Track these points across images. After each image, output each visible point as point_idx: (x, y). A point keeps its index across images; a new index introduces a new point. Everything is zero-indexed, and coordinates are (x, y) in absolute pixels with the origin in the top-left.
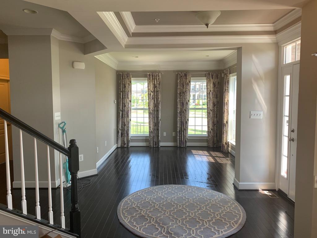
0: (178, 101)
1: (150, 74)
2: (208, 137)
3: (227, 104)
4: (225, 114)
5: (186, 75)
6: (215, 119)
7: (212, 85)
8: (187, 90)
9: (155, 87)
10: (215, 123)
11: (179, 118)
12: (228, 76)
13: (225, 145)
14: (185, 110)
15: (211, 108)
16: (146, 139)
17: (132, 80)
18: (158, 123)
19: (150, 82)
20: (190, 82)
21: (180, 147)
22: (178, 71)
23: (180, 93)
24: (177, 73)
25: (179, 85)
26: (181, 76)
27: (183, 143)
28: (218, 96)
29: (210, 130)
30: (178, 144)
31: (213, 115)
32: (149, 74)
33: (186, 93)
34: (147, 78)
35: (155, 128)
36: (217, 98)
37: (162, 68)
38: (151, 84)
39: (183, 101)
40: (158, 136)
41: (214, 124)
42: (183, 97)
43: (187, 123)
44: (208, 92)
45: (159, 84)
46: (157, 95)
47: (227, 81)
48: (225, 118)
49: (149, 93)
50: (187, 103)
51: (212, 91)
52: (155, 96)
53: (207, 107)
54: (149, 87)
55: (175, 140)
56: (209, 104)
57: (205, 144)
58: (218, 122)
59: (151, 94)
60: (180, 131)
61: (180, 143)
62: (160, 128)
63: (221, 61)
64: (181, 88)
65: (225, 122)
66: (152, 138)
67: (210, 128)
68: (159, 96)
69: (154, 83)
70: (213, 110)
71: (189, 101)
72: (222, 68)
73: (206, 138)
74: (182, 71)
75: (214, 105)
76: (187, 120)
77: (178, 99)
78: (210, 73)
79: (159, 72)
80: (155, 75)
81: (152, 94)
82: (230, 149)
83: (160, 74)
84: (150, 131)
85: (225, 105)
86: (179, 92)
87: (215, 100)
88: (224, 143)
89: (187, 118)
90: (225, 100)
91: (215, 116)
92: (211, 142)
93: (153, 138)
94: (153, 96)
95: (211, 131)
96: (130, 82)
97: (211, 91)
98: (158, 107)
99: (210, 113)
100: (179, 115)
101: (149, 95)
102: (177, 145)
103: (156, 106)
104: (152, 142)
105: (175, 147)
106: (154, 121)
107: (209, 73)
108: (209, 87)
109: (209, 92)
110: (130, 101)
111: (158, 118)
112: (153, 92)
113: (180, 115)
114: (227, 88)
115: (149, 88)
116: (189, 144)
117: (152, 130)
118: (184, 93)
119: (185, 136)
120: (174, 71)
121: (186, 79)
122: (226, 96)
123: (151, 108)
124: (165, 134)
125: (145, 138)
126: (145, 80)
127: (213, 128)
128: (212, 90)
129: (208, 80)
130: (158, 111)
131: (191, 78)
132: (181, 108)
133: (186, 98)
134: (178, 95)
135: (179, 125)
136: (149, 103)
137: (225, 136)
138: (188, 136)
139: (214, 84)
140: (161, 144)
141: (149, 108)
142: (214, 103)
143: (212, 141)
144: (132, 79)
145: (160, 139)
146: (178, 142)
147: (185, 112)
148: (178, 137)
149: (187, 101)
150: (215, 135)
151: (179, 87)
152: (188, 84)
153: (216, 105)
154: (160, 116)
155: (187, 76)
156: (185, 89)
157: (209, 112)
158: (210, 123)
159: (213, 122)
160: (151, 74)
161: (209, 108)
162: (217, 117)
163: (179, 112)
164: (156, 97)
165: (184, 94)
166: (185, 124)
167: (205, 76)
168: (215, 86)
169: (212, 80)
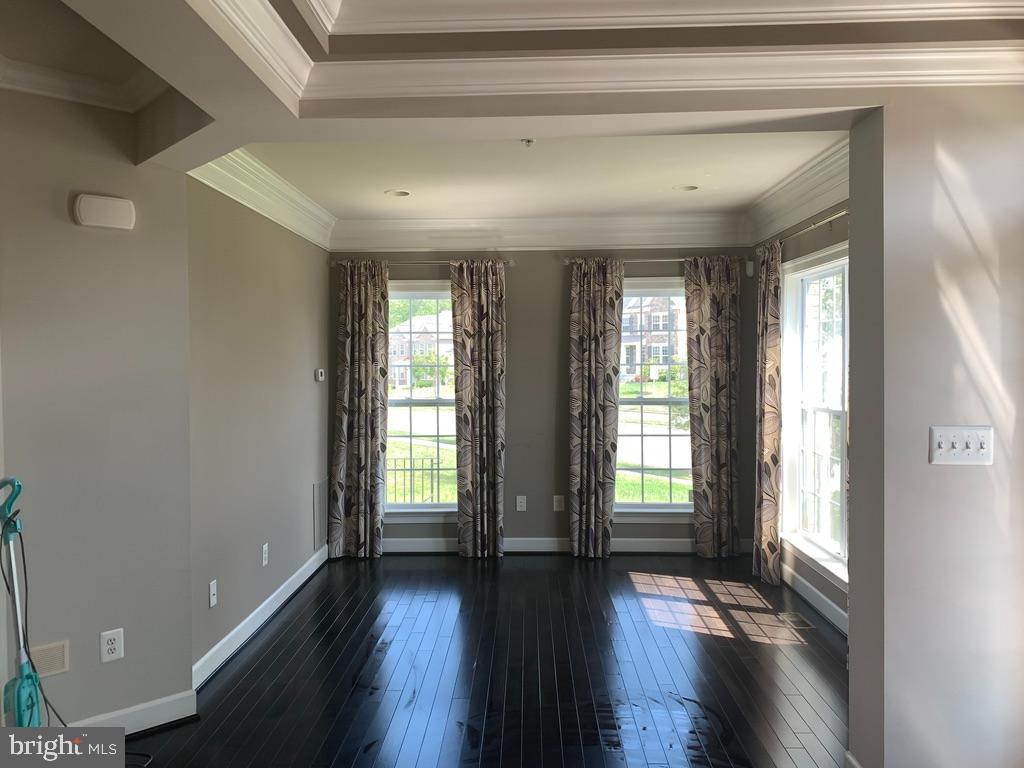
0: (572, 371)
1: (461, 265)
2: (695, 515)
3: (773, 384)
4: (768, 426)
5: (603, 270)
6: (724, 444)
7: (707, 307)
8: (608, 326)
9: (481, 315)
10: (723, 461)
11: (576, 441)
12: (776, 271)
13: (768, 551)
14: (604, 408)
15: (706, 398)
16: (444, 524)
17: (389, 288)
18: (494, 458)
19: (461, 296)
20: (619, 295)
21: (584, 558)
22: (573, 254)
23: (581, 339)
24: (567, 262)
25: (575, 306)
26: (585, 275)
27: (596, 539)
28: (732, 351)
29: (705, 486)
30: (576, 545)
31: (714, 428)
32: (457, 265)
33: (604, 341)
34: (448, 283)
35: (482, 478)
36: (729, 359)
37: (513, 241)
38: (467, 303)
39: (593, 373)
40: (493, 513)
41: (718, 465)
42: (593, 354)
43: (608, 458)
44: (694, 337)
45: (499, 305)
46: (491, 349)
47: (772, 288)
48: (768, 441)
49: (459, 340)
50: (608, 381)
51: (708, 332)
52: (480, 353)
53: (691, 397)
54: (458, 318)
55: (561, 526)
56: (695, 385)
57: (683, 544)
58: (732, 454)
59: (464, 345)
60: (580, 491)
61: (583, 540)
62: (500, 480)
63: (744, 214)
64: (586, 320)
65: (767, 458)
66: (471, 519)
67: (704, 481)
68: (499, 354)
69: (476, 300)
70: (714, 409)
71: (616, 371)
72: (747, 241)
73: (686, 521)
74: (587, 255)
75: (718, 388)
76: (609, 448)
77: (575, 365)
78: (700, 261)
79: (498, 256)
80: (479, 270)
81: (469, 343)
82: (788, 569)
83: (500, 266)
84: (464, 492)
85: (767, 387)
86: (575, 337)
87: (723, 368)
88: (764, 546)
89: (612, 440)
90: (763, 369)
91: (723, 429)
92: (708, 536)
93: (475, 522)
94: (472, 351)
95: (709, 493)
96: (384, 297)
97: (702, 331)
98: (494, 396)
99: (701, 419)
100: (576, 427)
101: (459, 346)
102: (572, 548)
103: (486, 390)
104: (469, 537)
105: (563, 556)
106: (478, 452)
107: (696, 260)
108: (695, 315)
109: (698, 337)
110: (384, 373)
111: (492, 437)
112: (473, 336)
113: (583, 427)
114: (771, 320)
115: (458, 322)
116: (617, 544)
117: (470, 487)
118: (596, 339)
119: (601, 513)
120: (557, 255)
121: (605, 283)
122: (769, 353)
123: (467, 401)
124: (521, 503)
125: (440, 520)
126: (443, 289)
127: (715, 481)
128: (707, 326)
129: (695, 287)
130: (492, 410)
131: (626, 281)
132: (586, 397)
133: (606, 360)
134: (574, 348)
135: (576, 468)
136: (456, 380)
137: (766, 515)
138: (615, 510)
139: (716, 304)
140: (509, 544)
141: (459, 401)
142: (717, 381)
143: (711, 530)
144: (390, 284)
145: (501, 524)
146: (576, 538)
147: (601, 414)
148: (576, 517)
149: (610, 371)
150: (724, 507)
151: (575, 316)
152: (613, 303)
153: (724, 387)
154: (501, 431)
155: (609, 271)
156: (599, 325)
157: (696, 413)
158: (704, 457)
159: (716, 458)
160: (465, 265)
161: (699, 399)
162: (729, 436)
163: (576, 413)
164: (484, 355)
165: (597, 344)
166: (601, 464)
167: (681, 275)
168: (719, 313)
169: (707, 289)
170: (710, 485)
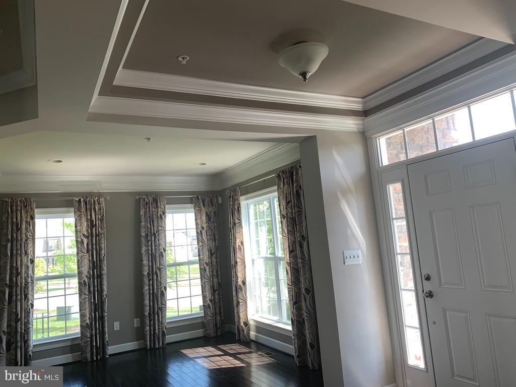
0: (143, 252)
1: (80, 199)
2: (205, 317)
3: (240, 249)
5: (156, 201)
6: (215, 280)
7: (204, 217)
8: (160, 228)
9: (92, 225)
10: (215, 288)
11: (146, 288)
12: (238, 200)
13: (244, 326)
14: (160, 269)
15: (206, 259)
16: (72, 346)
17: (35, 213)
18: (102, 303)
19: (80, 216)
20: (164, 213)
21: (153, 349)
22: (139, 193)
23: (147, 235)
24: (137, 197)
25: (143, 220)
26: (147, 203)
27: (159, 338)
28: (216, 237)
29: (209, 302)
30: (148, 343)
31: (211, 273)
32: (77, 199)
33: (158, 235)
34: (72, 209)
35: (95, 315)
36: (215, 241)
37: (105, 188)
38: (84, 219)
39: (154, 252)
40: (102, 334)
41: (213, 291)
42: (153, 242)
43: (163, 294)
44: (199, 231)
45: (102, 220)
46: (99, 243)
47: (236, 207)
48: (240, 275)
49: (79, 240)
50: (161, 255)
51: (205, 228)
52: (92, 247)
53: (200, 260)
54: (78, 227)
55: (140, 334)
56: (201, 254)
57: (199, 333)
58: (219, 284)
59: (82, 242)
60: (149, 314)
61: (152, 339)
62: (106, 314)
63: (217, 176)
64: (149, 225)
65: (240, 283)
66: (89, 339)
67: (208, 299)
68: (103, 245)
69: (89, 217)
70: (210, 264)
71: (165, 250)
72: (217, 188)
73: (200, 321)
74: (147, 194)
75: (211, 254)
76: (163, 289)
77: (144, 249)
78: (200, 197)
79: (100, 195)
80: (90, 202)
81: (85, 241)
82: (253, 334)
83: (102, 200)
84: (85, 324)
86: (143, 234)
87: (212, 244)
88: (242, 324)
89: (165, 285)
90: (235, 243)
91: (215, 273)
92: (212, 326)
93: (92, 341)
94: (88, 245)
95: (210, 304)
96: (32, 218)
97: (203, 228)
98: (101, 268)
99: (205, 269)
100: (146, 280)
101: (79, 243)
102: (146, 345)
103: (96, 266)
104: (88, 349)
105: (142, 351)
106: (93, 301)
107: (197, 196)
108: (199, 221)
109: (201, 231)
110: (32, 261)
111: (101, 291)
112: (87, 237)
113: (149, 280)
114: (237, 221)
115: (79, 230)
116: (170, 338)
117: (88, 321)
118: (154, 234)
119: (161, 323)
120: (130, 194)
121: (157, 207)
122: (237, 235)
123: (85, 272)
124: (117, 326)
125: (69, 344)
126: (68, 212)
127: (213, 299)
128: (205, 226)
129: (197, 208)
130: (100, 276)
131: (167, 206)
132: (151, 264)
133: (159, 245)
134: (143, 240)
135: (147, 302)
136: (78, 261)
137: (241, 309)
138: (167, 321)
139: (207, 215)
140: (111, 350)
141: (80, 273)
142: (211, 250)
143: (212, 323)
144: (36, 210)
145: (107, 339)
146: (148, 339)
147: (158, 272)
148: (148, 328)
149: (162, 250)
150: (218, 311)
151: (143, 224)
152: (162, 217)
153: (214, 253)
154: (105, 288)
155: (159, 201)
156: (155, 227)
157: (202, 267)
158: (207, 288)
159: (213, 287)
160: (82, 200)
161: (203, 260)
162: (217, 277)
163: (146, 273)
164: (94, 247)
165: (155, 237)
166: (159, 298)
167: (191, 203)
168: (209, 220)
169: (203, 209)
170: (211, 301)
